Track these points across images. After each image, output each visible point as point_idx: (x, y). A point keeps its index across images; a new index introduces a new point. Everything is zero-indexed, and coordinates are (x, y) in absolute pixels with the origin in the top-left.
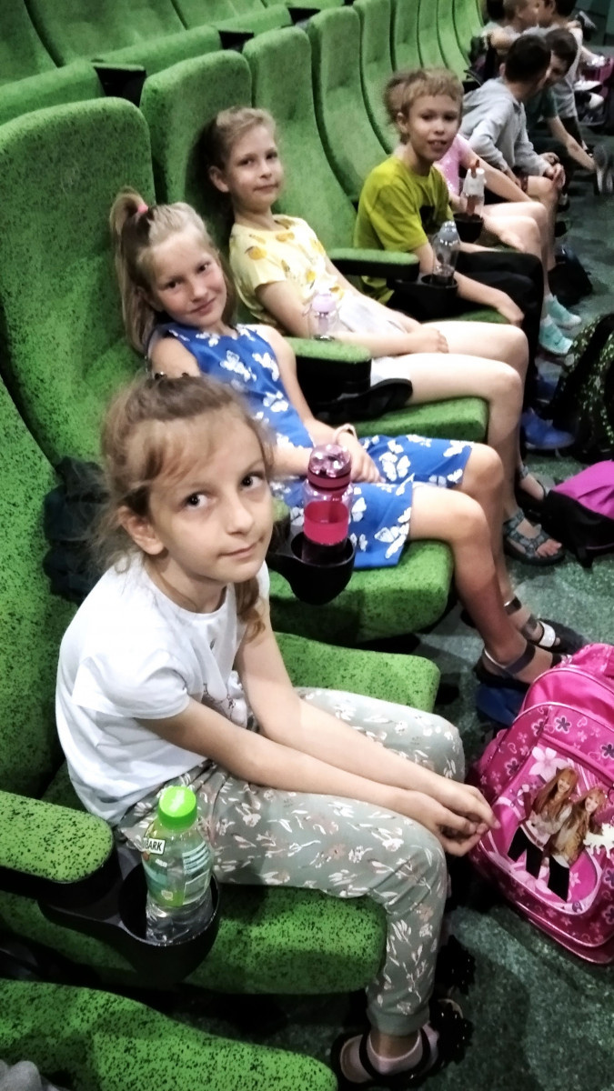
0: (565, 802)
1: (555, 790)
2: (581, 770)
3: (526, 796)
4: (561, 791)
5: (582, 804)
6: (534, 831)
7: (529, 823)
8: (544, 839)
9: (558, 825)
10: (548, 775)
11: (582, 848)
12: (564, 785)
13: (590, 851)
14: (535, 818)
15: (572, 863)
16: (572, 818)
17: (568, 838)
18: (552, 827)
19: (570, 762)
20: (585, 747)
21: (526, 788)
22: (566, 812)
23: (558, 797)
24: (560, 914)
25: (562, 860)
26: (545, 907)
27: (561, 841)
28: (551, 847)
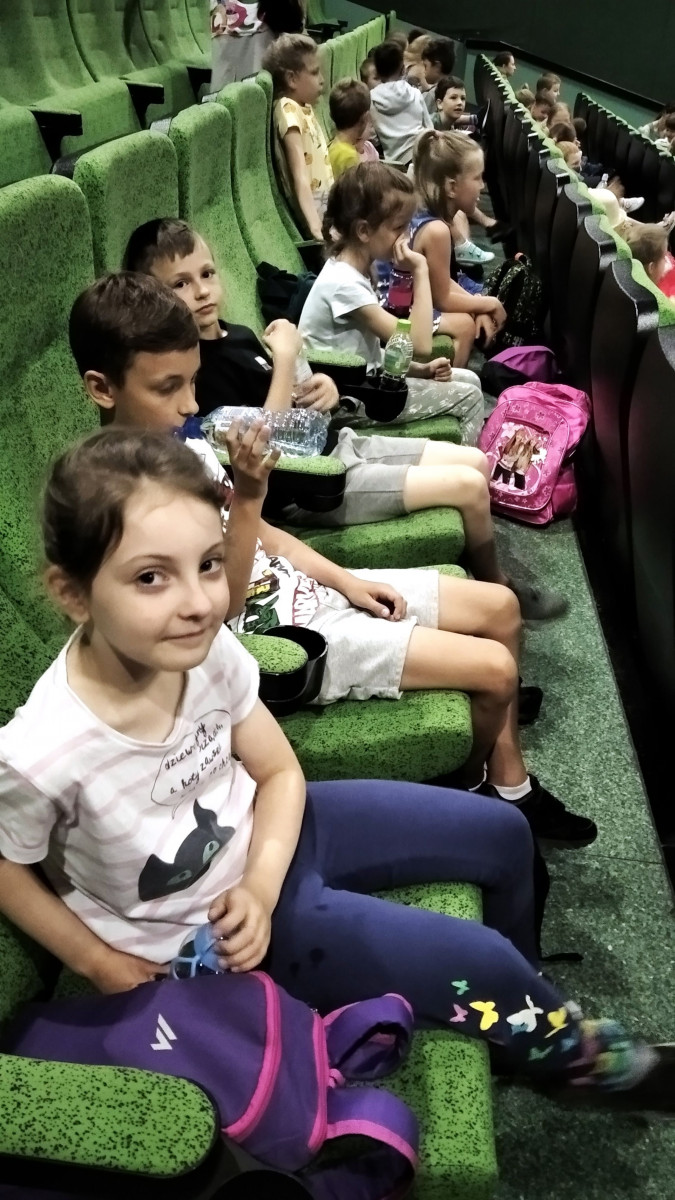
0: (521, 444)
1: (515, 440)
2: (527, 428)
3: (500, 448)
4: (518, 440)
5: (529, 443)
6: (505, 463)
7: (502, 460)
8: (511, 465)
9: (518, 456)
10: (511, 435)
11: (530, 462)
12: (519, 437)
13: (534, 464)
14: (506, 456)
15: (526, 472)
16: (525, 451)
17: (523, 461)
18: (514, 459)
19: (522, 426)
20: (528, 416)
21: (500, 445)
22: (521, 449)
23: (517, 443)
24: (522, 497)
25: (520, 472)
26: (513, 497)
27: (519, 464)
28: (515, 468)
